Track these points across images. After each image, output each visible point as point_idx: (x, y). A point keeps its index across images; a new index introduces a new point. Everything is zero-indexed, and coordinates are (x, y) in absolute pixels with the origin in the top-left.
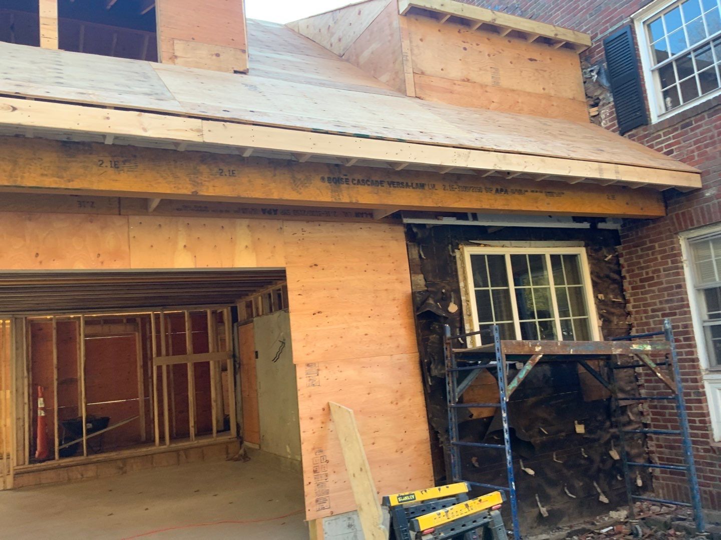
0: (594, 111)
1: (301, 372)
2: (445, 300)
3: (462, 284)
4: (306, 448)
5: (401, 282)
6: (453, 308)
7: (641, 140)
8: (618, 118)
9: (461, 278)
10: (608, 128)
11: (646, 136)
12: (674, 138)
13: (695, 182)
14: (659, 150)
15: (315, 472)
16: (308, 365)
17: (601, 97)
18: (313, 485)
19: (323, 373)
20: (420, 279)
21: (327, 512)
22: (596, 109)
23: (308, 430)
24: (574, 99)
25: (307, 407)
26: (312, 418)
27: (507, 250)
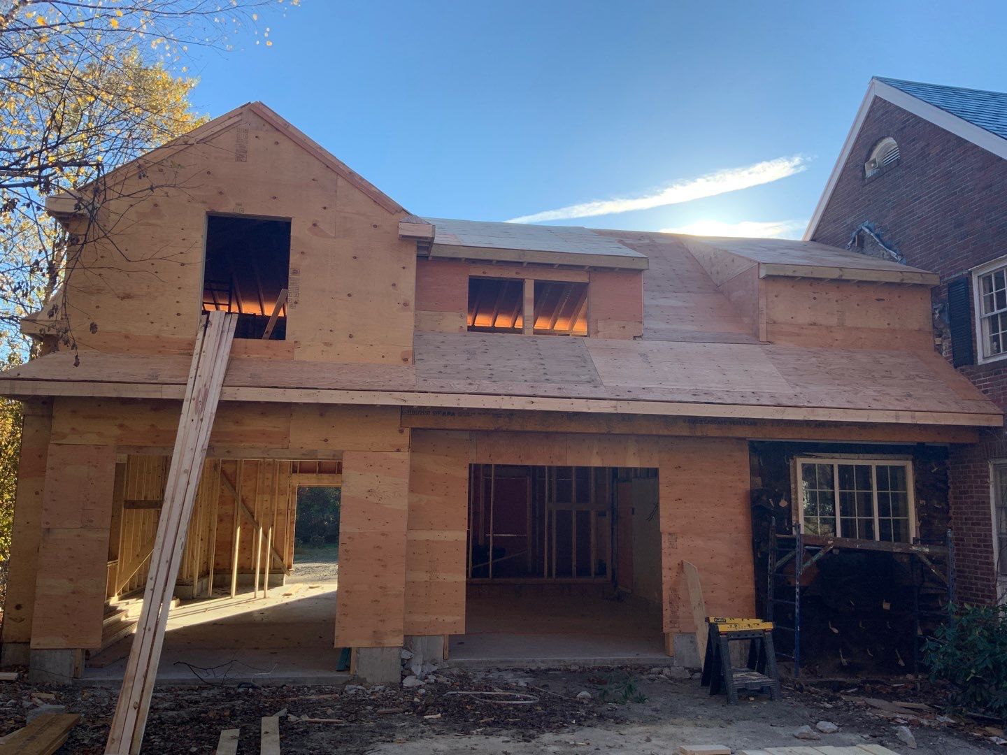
0: (938, 341)
1: (665, 538)
2: (777, 499)
3: (793, 486)
4: (665, 587)
5: (743, 482)
6: (783, 504)
7: (968, 375)
8: (953, 352)
9: (792, 481)
10: (947, 358)
11: (971, 373)
12: (990, 380)
13: (997, 422)
14: (979, 388)
15: (670, 603)
16: (670, 534)
17: (944, 331)
18: (669, 611)
19: (680, 541)
20: (759, 480)
21: (677, 630)
22: (940, 339)
23: (667, 576)
24: (920, 330)
25: (668, 561)
26: (670, 569)
27: (837, 461)
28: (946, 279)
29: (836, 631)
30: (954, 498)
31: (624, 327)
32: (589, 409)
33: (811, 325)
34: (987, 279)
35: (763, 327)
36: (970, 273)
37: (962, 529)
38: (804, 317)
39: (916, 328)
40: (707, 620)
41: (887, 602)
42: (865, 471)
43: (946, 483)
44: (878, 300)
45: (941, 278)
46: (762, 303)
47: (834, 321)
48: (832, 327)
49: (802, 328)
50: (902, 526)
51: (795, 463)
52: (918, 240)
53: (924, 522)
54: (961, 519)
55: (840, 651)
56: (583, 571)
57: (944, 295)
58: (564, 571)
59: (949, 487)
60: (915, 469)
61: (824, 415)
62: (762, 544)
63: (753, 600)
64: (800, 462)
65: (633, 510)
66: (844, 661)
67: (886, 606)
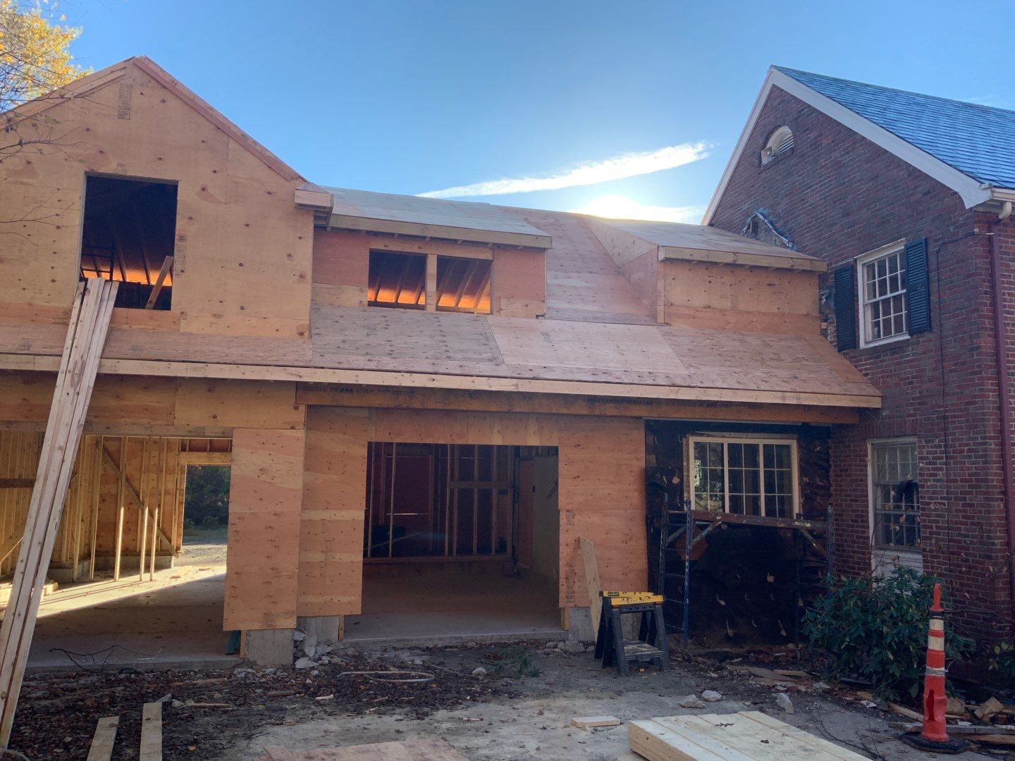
0: (824, 325)
1: (563, 515)
2: (670, 475)
3: (685, 464)
4: (562, 563)
5: (638, 459)
6: (676, 480)
7: (851, 359)
8: (838, 336)
9: (684, 459)
10: (831, 342)
11: (854, 357)
12: (871, 364)
13: (876, 403)
14: (861, 371)
15: (567, 578)
16: (567, 511)
17: (829, 316)
18: (565, 587)
19: (578, 517)
20: (653, 457)
21: (573, 604)
22: (825, 324)
23: (564, 552)
24: (807, 315)
25: (565, 538)
26: (567, 545)
27: (727, 440)
28: (833, 265)
29: (723, 603)
30: (836, 476)
31: (527, 306)
32: (490, 387)
33: (705, 307)
34: (870, 267)
35: (661, 309)
36: (855, 261)
37: (841, 505)
38: (699, 300)
39: (805, 314)
40: (601, 593)
41: (770, 575)
42: (753, 449)
43: (828, 461)
44: (769, 285)
45: (828, 265)
46: (660, 284)
47: (727, 304)
48: (725, 310)
49: (698, 311)
50: (786, 502)
51: (688, 442)
52: (809, 227)
53: (807, 498)
54: (841, 495)
55: (727, 623)
56: (484, 549)
57: (831, 281)
58: (464, 549)
59: (830, 466)
60: (800, 447)
61: (715, 396)
62: (655, 520)
63: (645, 575)
64: (692, 440)
65: (534, 487)
66: (730, 632)
67: (770, 579)
